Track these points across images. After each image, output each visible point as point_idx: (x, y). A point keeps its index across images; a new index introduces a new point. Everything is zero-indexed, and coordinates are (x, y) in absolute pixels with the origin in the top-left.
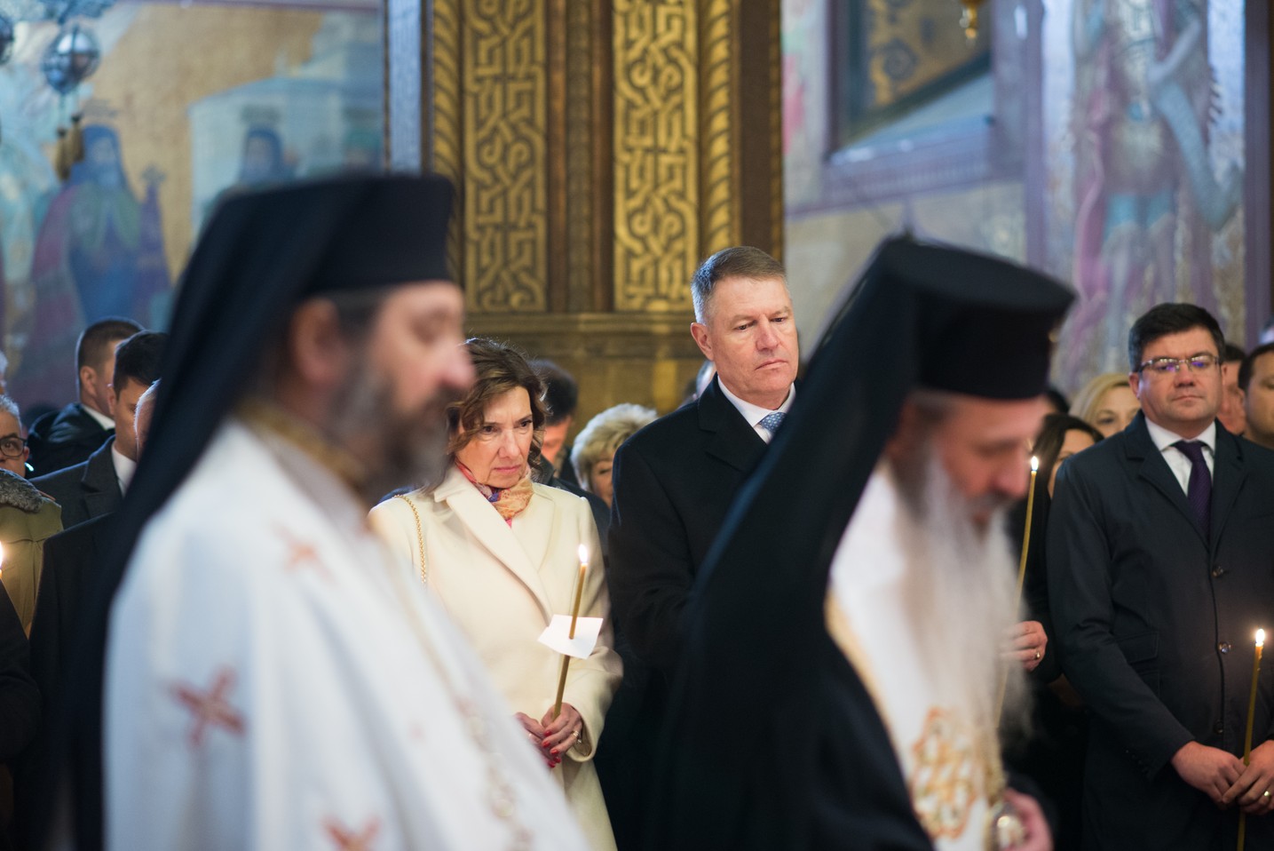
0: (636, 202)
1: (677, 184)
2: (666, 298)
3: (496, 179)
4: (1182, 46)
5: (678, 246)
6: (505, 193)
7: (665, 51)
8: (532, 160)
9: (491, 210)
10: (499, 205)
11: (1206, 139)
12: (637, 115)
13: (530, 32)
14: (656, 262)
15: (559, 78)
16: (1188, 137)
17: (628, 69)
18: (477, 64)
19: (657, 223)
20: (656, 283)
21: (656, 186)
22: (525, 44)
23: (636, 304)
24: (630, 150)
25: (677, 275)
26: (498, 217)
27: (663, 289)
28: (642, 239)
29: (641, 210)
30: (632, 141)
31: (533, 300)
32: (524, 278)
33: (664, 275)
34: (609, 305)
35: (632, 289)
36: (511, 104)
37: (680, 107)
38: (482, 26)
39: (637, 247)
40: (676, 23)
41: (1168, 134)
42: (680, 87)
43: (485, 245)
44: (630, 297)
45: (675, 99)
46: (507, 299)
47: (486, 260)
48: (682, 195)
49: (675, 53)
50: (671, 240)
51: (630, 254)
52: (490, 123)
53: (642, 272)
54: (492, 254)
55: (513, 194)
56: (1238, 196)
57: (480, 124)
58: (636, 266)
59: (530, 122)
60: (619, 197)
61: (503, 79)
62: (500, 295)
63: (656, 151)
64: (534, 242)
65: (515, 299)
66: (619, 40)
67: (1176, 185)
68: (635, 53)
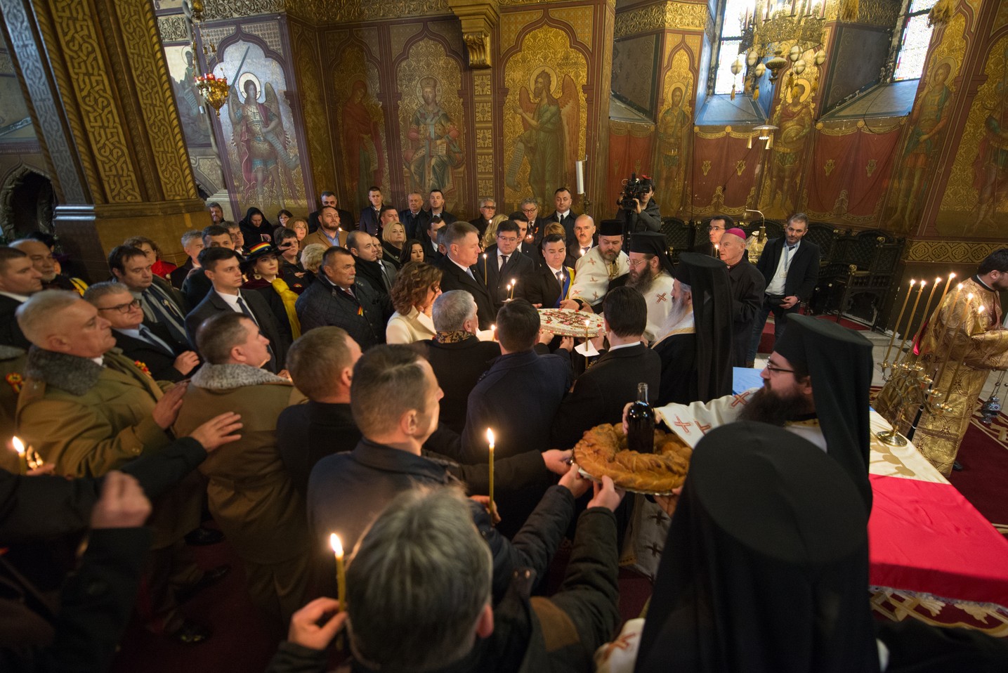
0: (164, 168)
1: (173, 162)
2: (179, 195)
3: (110, 161)
4: (272, 125)
5: (178, 180)
6: (115, 165)
7: (160, 121)
8: (123, 154)
9: (111, 170)
10: (113, 168)
11: (286, 149)
12: (157, 141)
13: (111, 112)
14: (174, 185)
15: (126, 128)
16: (279, 147)
17: (151, 126)
18: (90, 121)
19: (171, 173)
20: (175, 191)
21: (168, 163)
22: (110, 116)
23: (171, 197)
24: (158, 152)
25: (181, 189)
26: (114, 172)
27: (178, 193)
28: (168, 179)
29: (166, 170)
30: (158, 149)
31: (136, 198)
32: (131, 192)
33: (177, 189)
34: (163, 199)
35: (169, 193)
36: (109, 136)
37: (169, 139)
38: (88, 108)
39: (167, 181)
40: (161, 113)
41: (271, 145)
42: (168, 132)
43: (111, 182)
44: (170, 196)
45: (167, 136)
46: (125, 198)
47: (113, 186)
48: (176, 165)
49: (163, 122)
50: (176, 178)
51: (166, 184)
52: (102, 142)
53: (170, 188)
54: (115, 184)
55: (119, 165)
56: (298, 162)
57: (97, 142)
58: (168, 186)
59: (120, 142)
60: (158, 166)
61: (103, 127)
62: (122, 197)
63: (165, 152)
64: (131, 181)
65: (129, 198)
66: (145, 117)
67: (276, 158)
68: (151, 122)
